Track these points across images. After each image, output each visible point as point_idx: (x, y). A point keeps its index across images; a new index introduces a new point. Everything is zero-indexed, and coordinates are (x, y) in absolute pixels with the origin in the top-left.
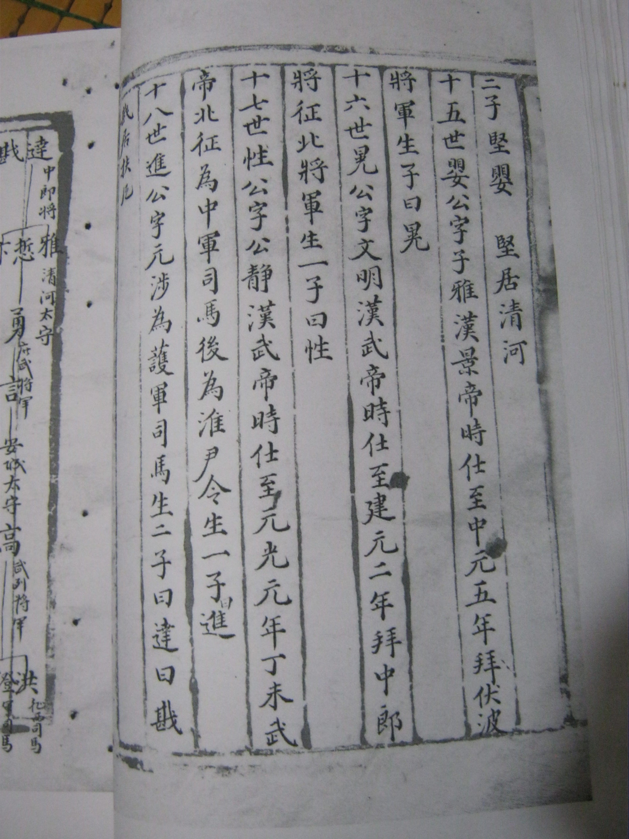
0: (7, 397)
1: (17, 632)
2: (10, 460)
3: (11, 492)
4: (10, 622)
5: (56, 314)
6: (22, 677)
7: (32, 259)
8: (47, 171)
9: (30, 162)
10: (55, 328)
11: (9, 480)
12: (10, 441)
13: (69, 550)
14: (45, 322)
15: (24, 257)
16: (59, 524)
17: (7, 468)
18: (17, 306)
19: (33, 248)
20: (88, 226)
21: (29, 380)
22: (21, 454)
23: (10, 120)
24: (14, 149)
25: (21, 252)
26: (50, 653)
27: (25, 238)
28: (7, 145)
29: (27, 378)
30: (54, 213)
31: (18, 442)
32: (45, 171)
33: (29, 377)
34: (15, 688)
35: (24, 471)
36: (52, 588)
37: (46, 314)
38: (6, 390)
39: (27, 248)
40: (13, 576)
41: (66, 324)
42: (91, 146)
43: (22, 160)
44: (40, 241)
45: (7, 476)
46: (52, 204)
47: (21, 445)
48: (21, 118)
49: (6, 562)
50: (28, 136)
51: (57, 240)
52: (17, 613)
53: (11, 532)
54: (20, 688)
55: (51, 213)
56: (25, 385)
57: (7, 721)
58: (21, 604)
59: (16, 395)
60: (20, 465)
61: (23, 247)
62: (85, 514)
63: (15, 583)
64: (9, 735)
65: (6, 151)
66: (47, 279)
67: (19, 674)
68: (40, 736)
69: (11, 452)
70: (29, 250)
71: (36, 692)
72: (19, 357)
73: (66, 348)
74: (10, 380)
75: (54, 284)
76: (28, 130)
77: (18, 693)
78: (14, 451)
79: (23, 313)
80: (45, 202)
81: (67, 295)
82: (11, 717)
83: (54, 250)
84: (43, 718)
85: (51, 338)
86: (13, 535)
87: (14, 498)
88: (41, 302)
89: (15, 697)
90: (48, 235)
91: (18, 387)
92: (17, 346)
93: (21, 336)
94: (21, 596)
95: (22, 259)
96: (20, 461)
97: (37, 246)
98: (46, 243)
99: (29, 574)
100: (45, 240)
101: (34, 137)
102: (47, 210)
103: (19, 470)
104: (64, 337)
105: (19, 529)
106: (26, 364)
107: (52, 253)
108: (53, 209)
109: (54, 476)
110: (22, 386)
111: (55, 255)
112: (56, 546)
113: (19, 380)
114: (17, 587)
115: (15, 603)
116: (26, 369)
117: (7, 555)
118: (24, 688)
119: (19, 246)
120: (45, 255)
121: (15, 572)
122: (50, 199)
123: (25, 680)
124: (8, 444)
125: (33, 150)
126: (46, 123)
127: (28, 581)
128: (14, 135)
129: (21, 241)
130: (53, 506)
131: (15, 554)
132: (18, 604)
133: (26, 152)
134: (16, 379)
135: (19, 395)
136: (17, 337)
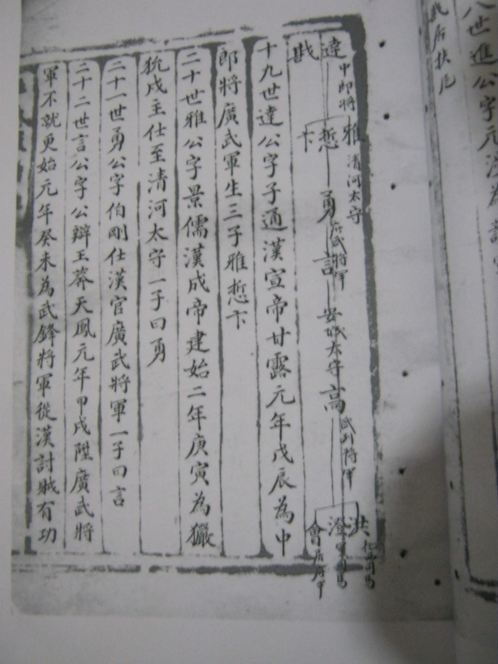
0: (323, 271)
1: (347, 482)
2: (331, 328)
3: (334, 356)
4: (340, 473)
5: (364, 195)
6: (354, 521)
7: (336, 147)
8: (343, 67)
9: (325, 60)
10: (364, 209)
11: (331, 345)
12: (329, 310)
13: (393, 407)
14: (353, 203)
15: (329, 145)
16: (382, 384)
17: (328, 335)
18: (325, 188)
19: (336, 137)
20: (387, 117)
21: (344, 255)
22: (340, 322)
23: (301, 23)
24: (308, 49)
25: (325, 141)
26: (379, 499)
27: (328, 128)
28: (301, 46)
29: (341, 254)
30: (353, 105)
31: (337, 311)
32: (341, 68)
33: (343, 253)
34: (348, 531)
35: (345, 337)
36: (379, 441)
37: (354, 196)
38: (322, 265)
39: (331, 138)
40: (340, 431)
41: (374, 204)
42: (382, 45)
43: (318, 58)
44: (343, 130)
45: (328, 342)
46: (351, 97)
47: (340, 314)
48: (312, 21)
49: (332, 420)
50: (320, 37)
51: (358, 129)
52: (346, 464)
53: (336, 392)
54: (353, 531)
55: (351, 106)
56: (341, 259)
57: (341, 560)
58: (350, 456)
59: (331, 270)
60: (340, 331)
61: (327, 136)
62: (405, 374)
63: (343, 437)
64: (343, 573)
65: (301, 51)
66: (352, 165)
67: (351, 519)
68: (374, 572)
69: (330, 321)
70: (333, 138)
71: (368, 534)
72: (332, 235)
73: (376, 225)
74: (325, 256)
75: (359, 169)
76: (321, 32)
77: (351, 535)
78: (334, 319)
79: (332, 196)
80: (344, 95)
81: (372, 179)
82: (345, 557)
83: (356, 138)
84: (375, 558)
85: (361, 217)
86: (338, 395)
87: (337, 362)
88: (349, 185)
89: (347, 539)
90: (349, 125)
91: (333, 262)
92: (329, 224)
93: (332, 216)
94: (349, 449)
95: (327, 147)
96: (341, 328)
97: (340, 135)
98: (348, 133)
99: (356, 429)
100: (347, 129)
101: (327, 38)
102: (346, 103)
103: (340, 337)
104: (374, 216)
105: (344, 389)
106: (339, 241)
107: (354, 142)
108: (352, 101)
109: (373, 341)
110: (337, 260)
111: (358, 143)
112: (380, 403)
113: (334, 256)
114: (344, 441)
115: (344, 457)
116: (340, 245)
117: (335, 413)
118: (357, 531)
119: (322, 135)
120: (349, 143)
121: (342, 427)
122: (348, 92)
123: (357, 523)
124: (328, 313)
125: (327, 50)
126: (338, 25)
127: (354, 436)
128: (308, 37)
129: (324, 131)
130: (374, 368)
131: (342, 411)
132: (346, 456)
133: (320, 51)
134: (331, 254)
135: (335, 269)
136: (328, 217)
